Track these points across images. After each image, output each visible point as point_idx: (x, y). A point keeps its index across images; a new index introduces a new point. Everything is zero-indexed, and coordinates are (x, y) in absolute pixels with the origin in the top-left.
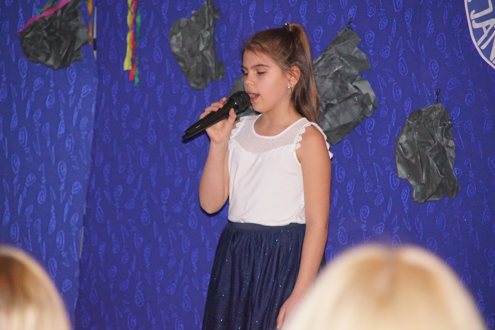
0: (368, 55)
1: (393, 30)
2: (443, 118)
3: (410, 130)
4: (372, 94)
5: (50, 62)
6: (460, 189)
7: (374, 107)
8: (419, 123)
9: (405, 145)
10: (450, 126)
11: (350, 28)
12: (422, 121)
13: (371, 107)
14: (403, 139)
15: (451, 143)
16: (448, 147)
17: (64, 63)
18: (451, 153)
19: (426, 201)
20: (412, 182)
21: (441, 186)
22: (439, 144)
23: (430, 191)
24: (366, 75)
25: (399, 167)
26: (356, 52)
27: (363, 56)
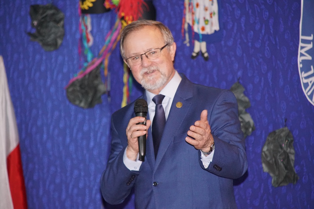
0: (249, 98)
1: (262, 84)
2: (287, 136)
3: (269, 143)
4: (252, 122)
5: (82, 104)
6: (299, 178)
7: (253, 130)
8: (274, 139)
9: (267, 153)
10: (292, 141)
11: (239, 82)
12: (277, 138)
13: (250, 130)
14: (265, 149)
15: (293, 151)
16: (290, 153)
17: (91, 105)
18: (292, 157)
19: (279, 186)
20: (271, 175)
21: (286, 177)
22: (285, 152)
23: (280, 180)
24: (248, 110)
25: (264, 166)
26: (243, 97)
27: (246, 99)
